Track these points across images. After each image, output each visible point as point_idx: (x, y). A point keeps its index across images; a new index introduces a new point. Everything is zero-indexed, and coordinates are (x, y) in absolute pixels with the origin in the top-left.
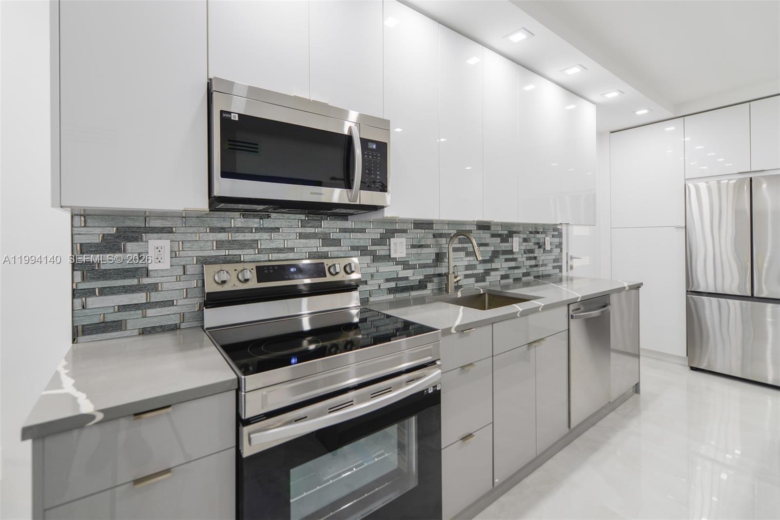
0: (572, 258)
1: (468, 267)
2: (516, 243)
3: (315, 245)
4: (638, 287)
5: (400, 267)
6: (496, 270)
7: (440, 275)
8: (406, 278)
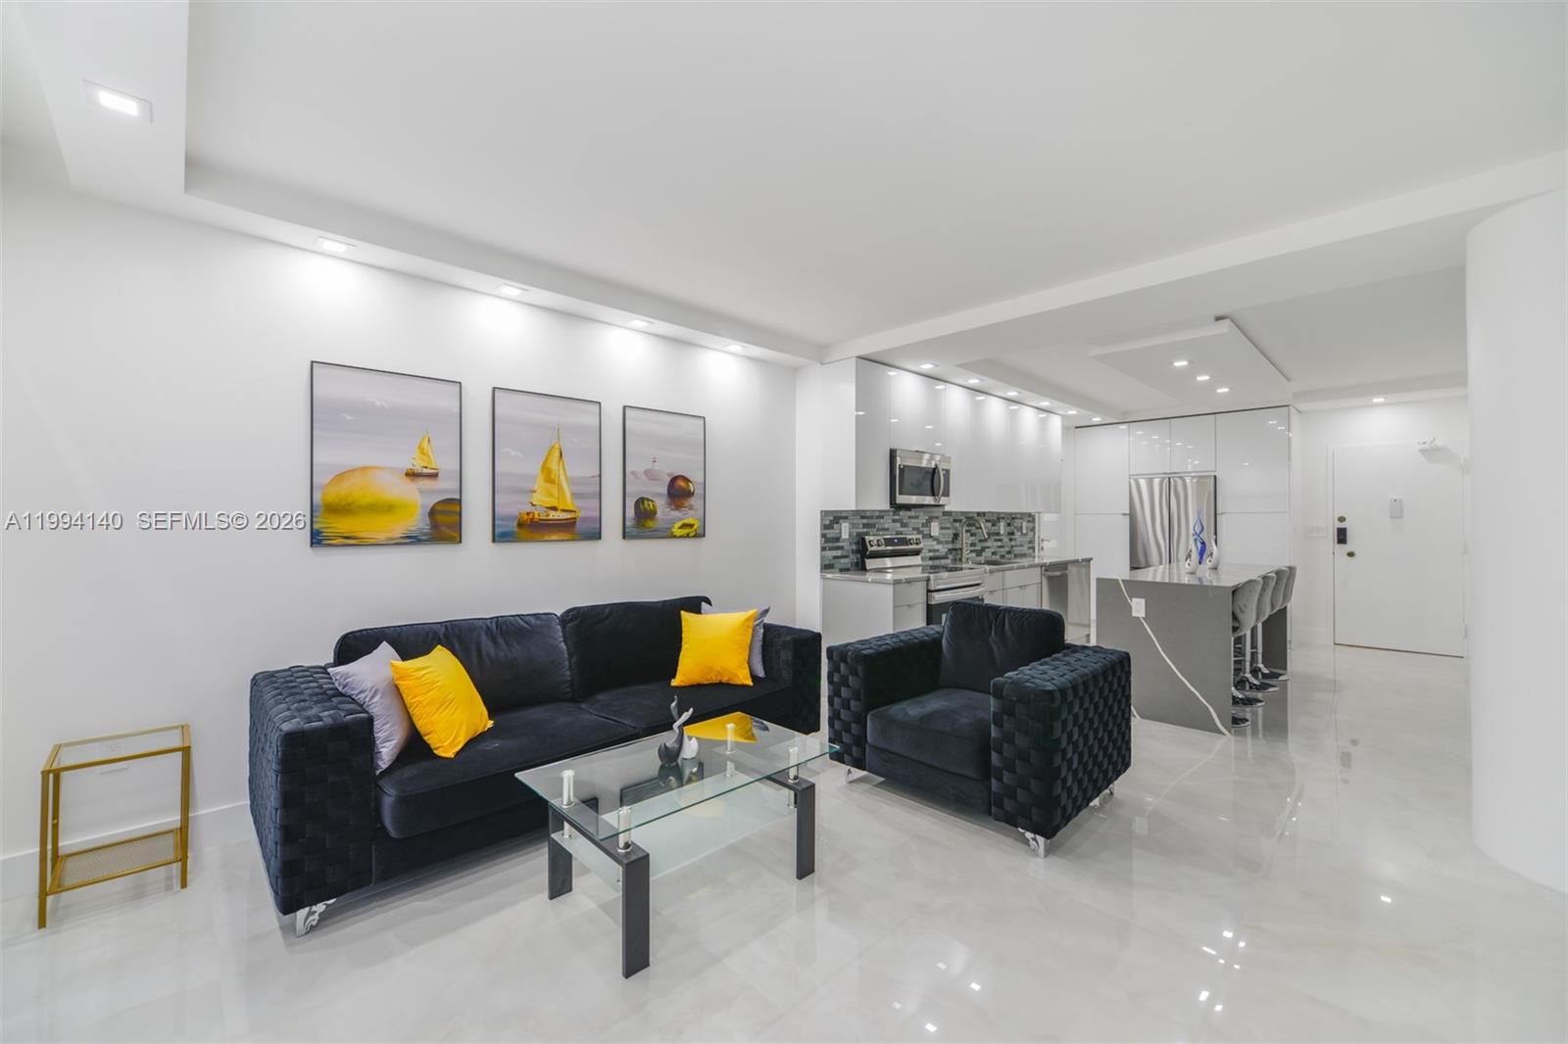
0: (1043, 540)
1: (973, 545)
2: (1002, 528)
4: (1088, 561)
5: (935, 543)
6: (988, 547)
7: (955, 549)
8: (938, 551)
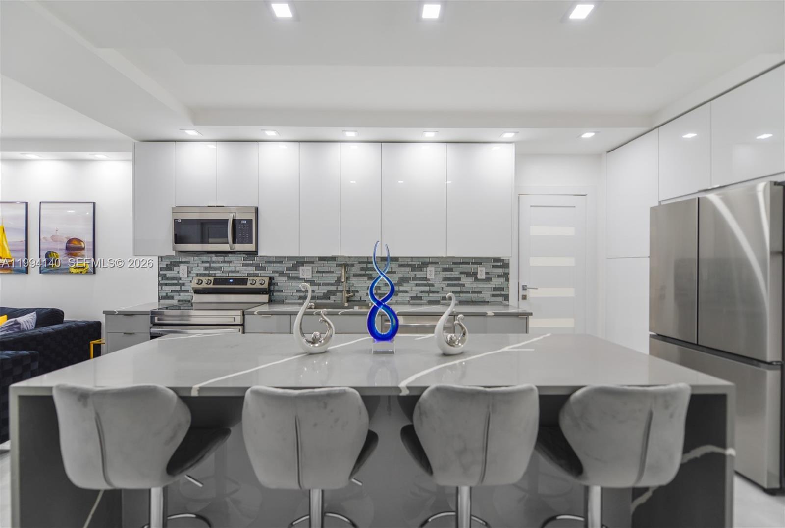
0: (525, 288)
3: (252, 270)
5: (308, 284)
6: (406, 292)
